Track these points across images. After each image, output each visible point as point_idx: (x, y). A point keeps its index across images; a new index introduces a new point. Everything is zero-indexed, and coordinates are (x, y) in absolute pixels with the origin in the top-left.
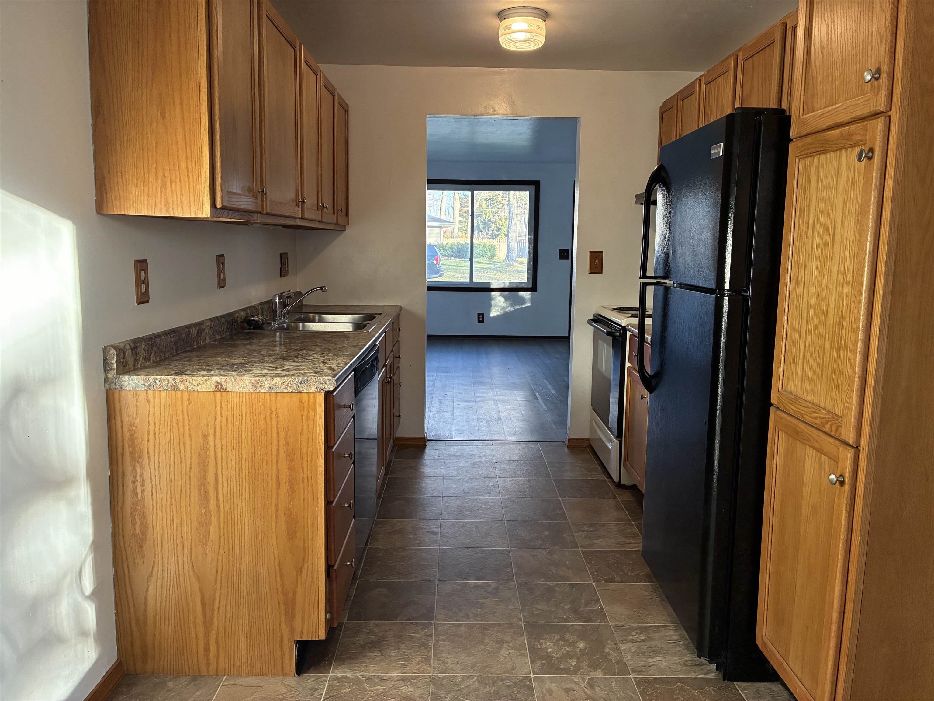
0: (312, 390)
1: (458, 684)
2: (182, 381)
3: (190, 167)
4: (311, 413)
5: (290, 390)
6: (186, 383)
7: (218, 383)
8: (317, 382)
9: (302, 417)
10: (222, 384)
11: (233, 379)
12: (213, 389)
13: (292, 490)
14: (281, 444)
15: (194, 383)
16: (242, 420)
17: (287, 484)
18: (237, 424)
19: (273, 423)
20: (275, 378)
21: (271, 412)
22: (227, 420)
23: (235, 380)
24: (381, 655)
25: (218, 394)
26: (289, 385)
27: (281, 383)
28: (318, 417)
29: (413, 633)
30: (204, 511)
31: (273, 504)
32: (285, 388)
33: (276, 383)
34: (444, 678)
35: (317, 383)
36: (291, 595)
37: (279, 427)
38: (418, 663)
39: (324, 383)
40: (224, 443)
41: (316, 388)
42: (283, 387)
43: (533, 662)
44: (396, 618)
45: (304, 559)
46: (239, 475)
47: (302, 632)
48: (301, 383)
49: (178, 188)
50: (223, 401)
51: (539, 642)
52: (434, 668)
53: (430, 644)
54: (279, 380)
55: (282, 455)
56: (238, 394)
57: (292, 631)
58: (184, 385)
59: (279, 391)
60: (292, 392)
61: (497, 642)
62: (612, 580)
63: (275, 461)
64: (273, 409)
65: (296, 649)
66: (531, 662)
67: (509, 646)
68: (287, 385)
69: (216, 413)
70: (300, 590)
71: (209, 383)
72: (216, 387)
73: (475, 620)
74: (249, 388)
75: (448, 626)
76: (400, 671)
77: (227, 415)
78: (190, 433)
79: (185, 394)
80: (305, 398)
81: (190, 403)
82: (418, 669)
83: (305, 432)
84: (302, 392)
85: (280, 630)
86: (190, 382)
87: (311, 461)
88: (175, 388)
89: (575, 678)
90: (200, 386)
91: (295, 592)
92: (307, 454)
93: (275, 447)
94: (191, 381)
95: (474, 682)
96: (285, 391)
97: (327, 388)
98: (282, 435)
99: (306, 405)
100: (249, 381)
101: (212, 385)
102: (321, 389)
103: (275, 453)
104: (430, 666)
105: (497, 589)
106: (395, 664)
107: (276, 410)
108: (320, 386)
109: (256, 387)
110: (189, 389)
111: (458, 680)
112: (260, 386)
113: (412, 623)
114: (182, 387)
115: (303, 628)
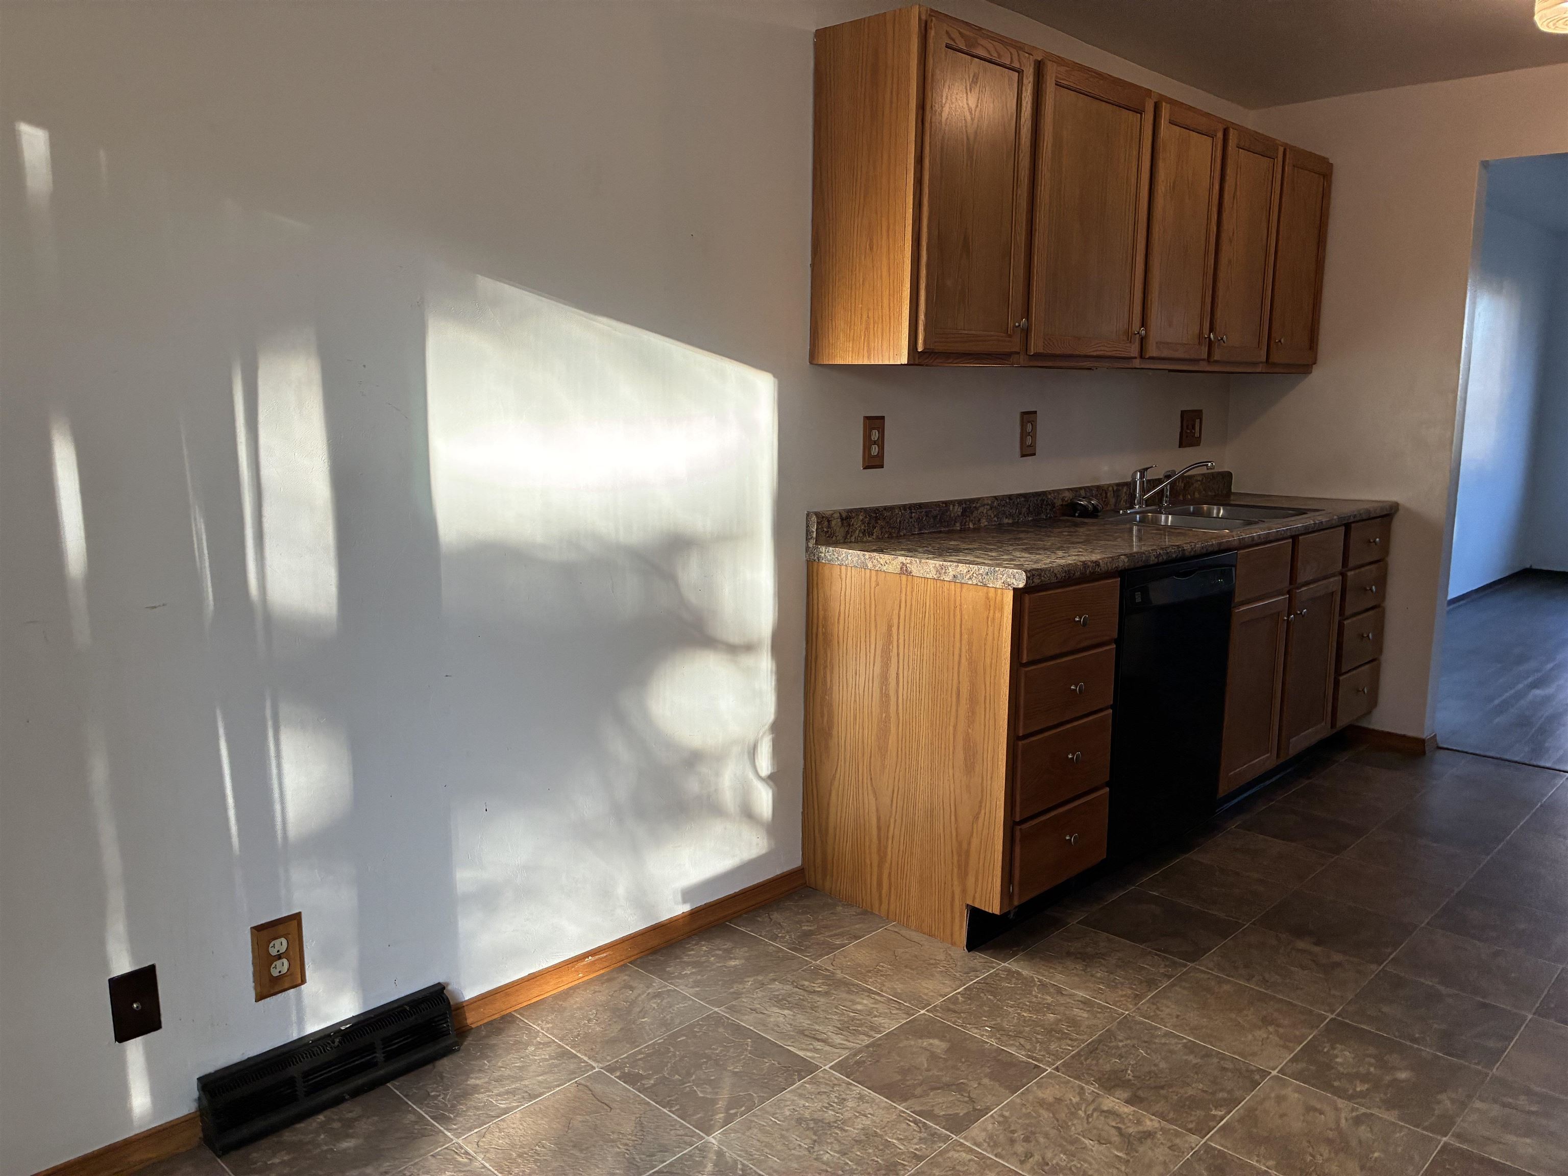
0: (999, 584)
1: (1153, 1036)
2: (870, 558)
4: (998, 615)
5: (975, 582)
6: (874, 561)
7: (903, 564)
8: (1005, 575)
9: (988, 618)
10: (908, 565)
11: (918, 561)
12: (898, 571)
13: (972, 712)
14: (964, 650)
15: (882, 562)
16: (925, 612)
17: (968, 701)
18: (921, 616)
19: (956, 620)
20: (960, 565)
21: (955, 607)
22: (911, 610)
23: (920, 562)
24: (1083, 970)
25: (904, 577)
26: (975, 575)
27: (965, 571)
28: (1005, 621)
29: (1150, 965)
30: (884, 715)
31: (952, 724)
32: (970, 578)
33: (961, 571)
34: (1142, 1023)
35: (1004, 577)
36: (965, 846)
37: (963, 627)
38: (1123, 996)
39: (1012, 577)
40: (907, 638)
41: (1003, 583)
42: (968, 576)
43: (1293, 1061)
45: (981, 802)
46: (919, 680)
47: (974, 896)
48: (987, 574)
49: (880, 330)
50: (908, 588)
51: (1332, 1045)
52: (1139, 1009)
53: (1160, 984)
54: (964, 567)
55: (964, 661)
56: (923, 579)
57: (964, 891)
58: (872, 562)
59: (963, 581)
60: (977, 584)
61: (1264, 1020)
63: (956, 668)
64: (958, 604)
65: (967, 916)
66: (1291, 1059)
67: (1276, 1030)
68: (972, 575)
69: (900, 600)
70: (975, 841)
71: (894, 562)
72: (901, 568)
73: (1256, 985)
74: (933, 574)
75: (1209, 977)
77: (911, 605)
78: (875, 620)
79: (874, 573)
80: (992, 593)
81: (877, 585)
82: (1117, 1001)
83: (990, 638)
84: (988, 585)
85: (952, 886)
86: (877, 560)
87: (995, 677)
88: (865, 567)
89: (1342, 1103)
90: (887, 565)
91: (969, 844)
92: (991, 666)
93: (957, 652)
94: (879, 559)
95: (1177, 1043)
96: (970, 582)
97: (1016, 584)
98: (965, 637)
99: (992, 603)
100: (934, 565)
101: (898, 566)
102: (1009, 585)
103: (956, 658)
104: (1136, 1005)
105: (1337, 964)
106: (1090, 985)
107: (961, 606)
108: (1008, 580)
109: (940, 574)
110: (877, 568)
111: (1158, 1033)
112: (945, 573)
113: (1159, 955)
114: (870, 565)
115: (976, 892)
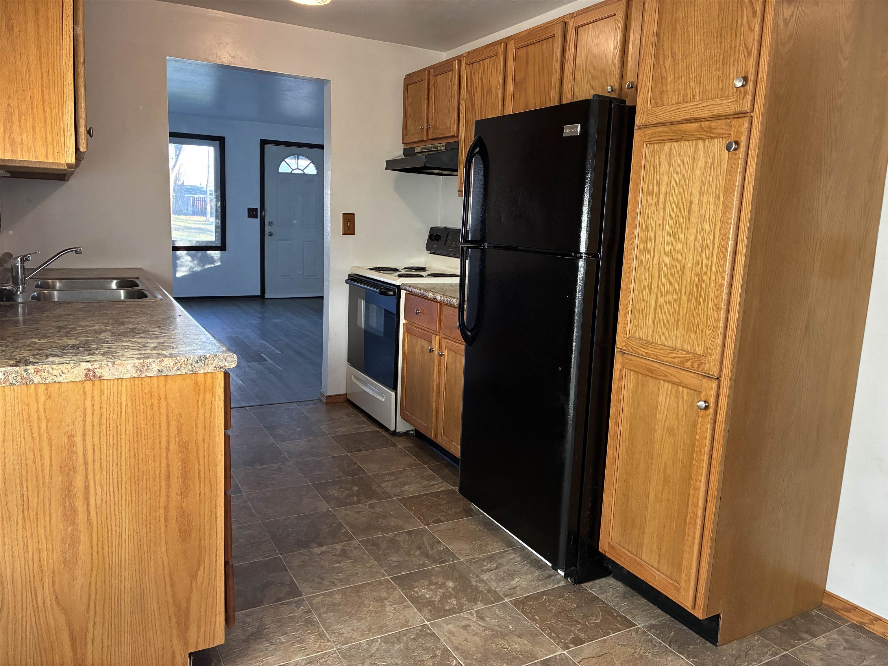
0: (210, 369)
1: (367, 650)
2: (37, 372)
3: (46, 97)
4: (209, 396)
5: (184, 372)
6: (44, 374)
7: (89, 370)
8: (216, 360)
9: (198, 401)
10: (95, 371)
11: (110, 364)
12: (82, 378)
13: (185, 486)
14: (172, 435)
15: (55, 372)
16: (121, 412)
17: (180, 480)
18: (115, 417)
19: (162, 411)
20: (165, 359)
21: (160, 399)
22: (101, 414)
23: (113, 364)
24: (272, 644)
25: (88, 384)
26: (183, 365)
27: (172, 364)
28: (217, 399)
29: (290, 613)
30: (69, 529)
31: (162, 505)
32: (178, 369)
33: (167, 364)
34: (350, 648)
35: (215, 362)
36: (184, 605)
37: (170, 415)
38: (315, 641)
39: (224, 360)
40: (97, 442)
41: (215, 367)
42: (176, 368)
43: (420, 611)
44: (262, 603)
45: (199, 561)
46: (118, 478)
47: (197, 642)
48: (197, 362)
49: (29, 124)
50: (96, 393)
51: (413, 591)
52: (334, 642)
53: (314, 619)
54: (170, 361)
55: (173, 446)
56: (116, 381)
57: (186, 644)
58: (41, 376)
59: (170, 373)
60: (186, 374)
61: (377, 601)
62: (438, 521)
63: (164, 455)
64: (162, 395)
65: (190, 663)
66: (418, 610)
67: (389, 602)
68: (181, 366)
69: (85, 408)
70: (195, 597)
71: (76, 371)
72: (86, 375)
73: (343, 585)
74: (132, 373)
75: (321, 597)
76: (302, 654)
77: (101, 408)
78: (49, 436)
79: (42, 388)
80: (201, 379)
81: (49, 398)
82: (319, 647)
83: (201, 418)
84: (199, 372)
86: (48, 372)
87: (209, 450)
88: (27, 382)
89: (464, 614)
90: (64, 376)
91: (189, 600)
92: (204, 442)
93: (164, 439)
94: (51, 371)
95: (380, 644)
96: (178, 373)
97: (228, 366)
98: (173, 424)
99: (202, 387)
100: (132, 365)
101: (81, 374)
102: (221, 368)
103: (164, 445)
104: (329, 641)
105: (344, 551)
106: (292, 649)
107: (166, 396)
108: (220, 364)
109: (141, 371)
110: (47, 382)
111: (365, 646)
112: (147, 370)
113: (283, 604)
114: (37, 379)
115: (198, 637)
